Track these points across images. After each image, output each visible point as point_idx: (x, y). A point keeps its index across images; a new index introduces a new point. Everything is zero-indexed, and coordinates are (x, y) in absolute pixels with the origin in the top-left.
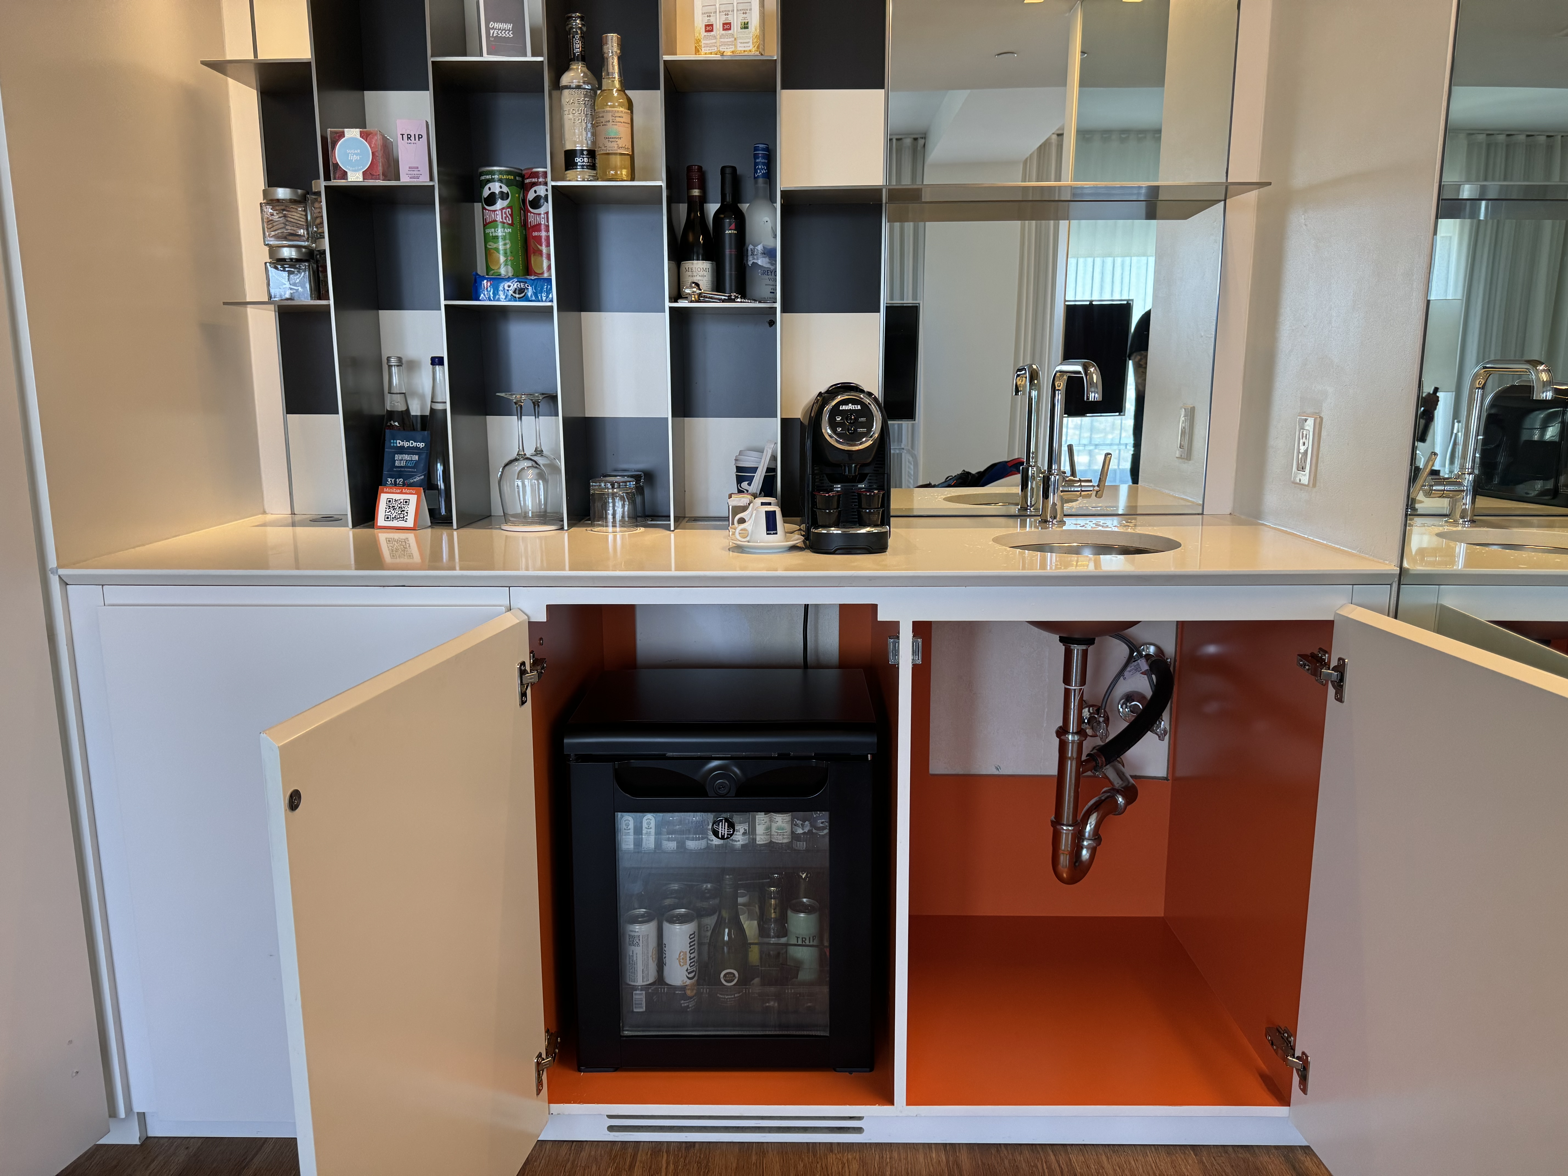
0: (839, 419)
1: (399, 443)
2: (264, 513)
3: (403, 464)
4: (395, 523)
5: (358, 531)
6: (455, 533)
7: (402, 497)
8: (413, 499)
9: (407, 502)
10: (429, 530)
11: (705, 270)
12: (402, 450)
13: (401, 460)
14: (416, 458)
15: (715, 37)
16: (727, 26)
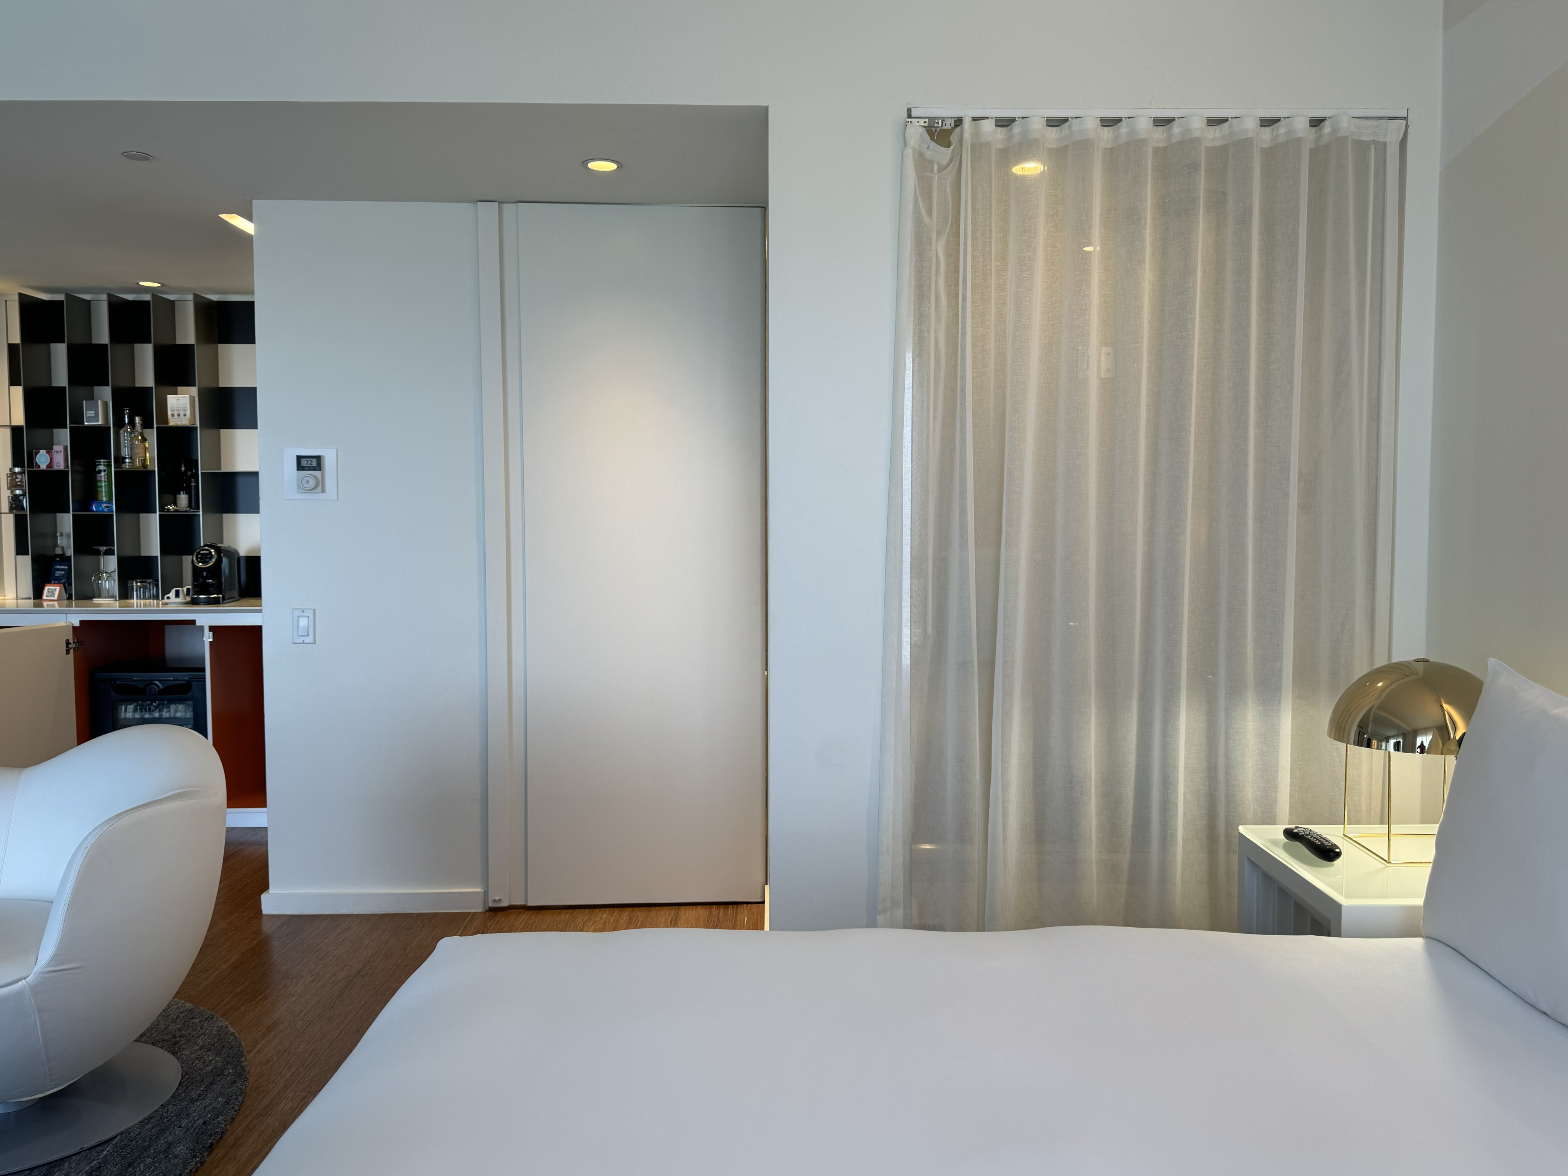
0: (199, 556)
1: (58, 567)
2: (5, 596)
3: (58, 575)
4: (50, 598)
5: (35, 601)
6: (74, 602)
7: (53, 588)
8: (58, 588)
9: (55, 590)
10: (66, 601)
11: (185, 498)
12: (58, 570)
13: (58, 573)
14: (63, 572)
15: (175, 419)
16: (179, 415)
